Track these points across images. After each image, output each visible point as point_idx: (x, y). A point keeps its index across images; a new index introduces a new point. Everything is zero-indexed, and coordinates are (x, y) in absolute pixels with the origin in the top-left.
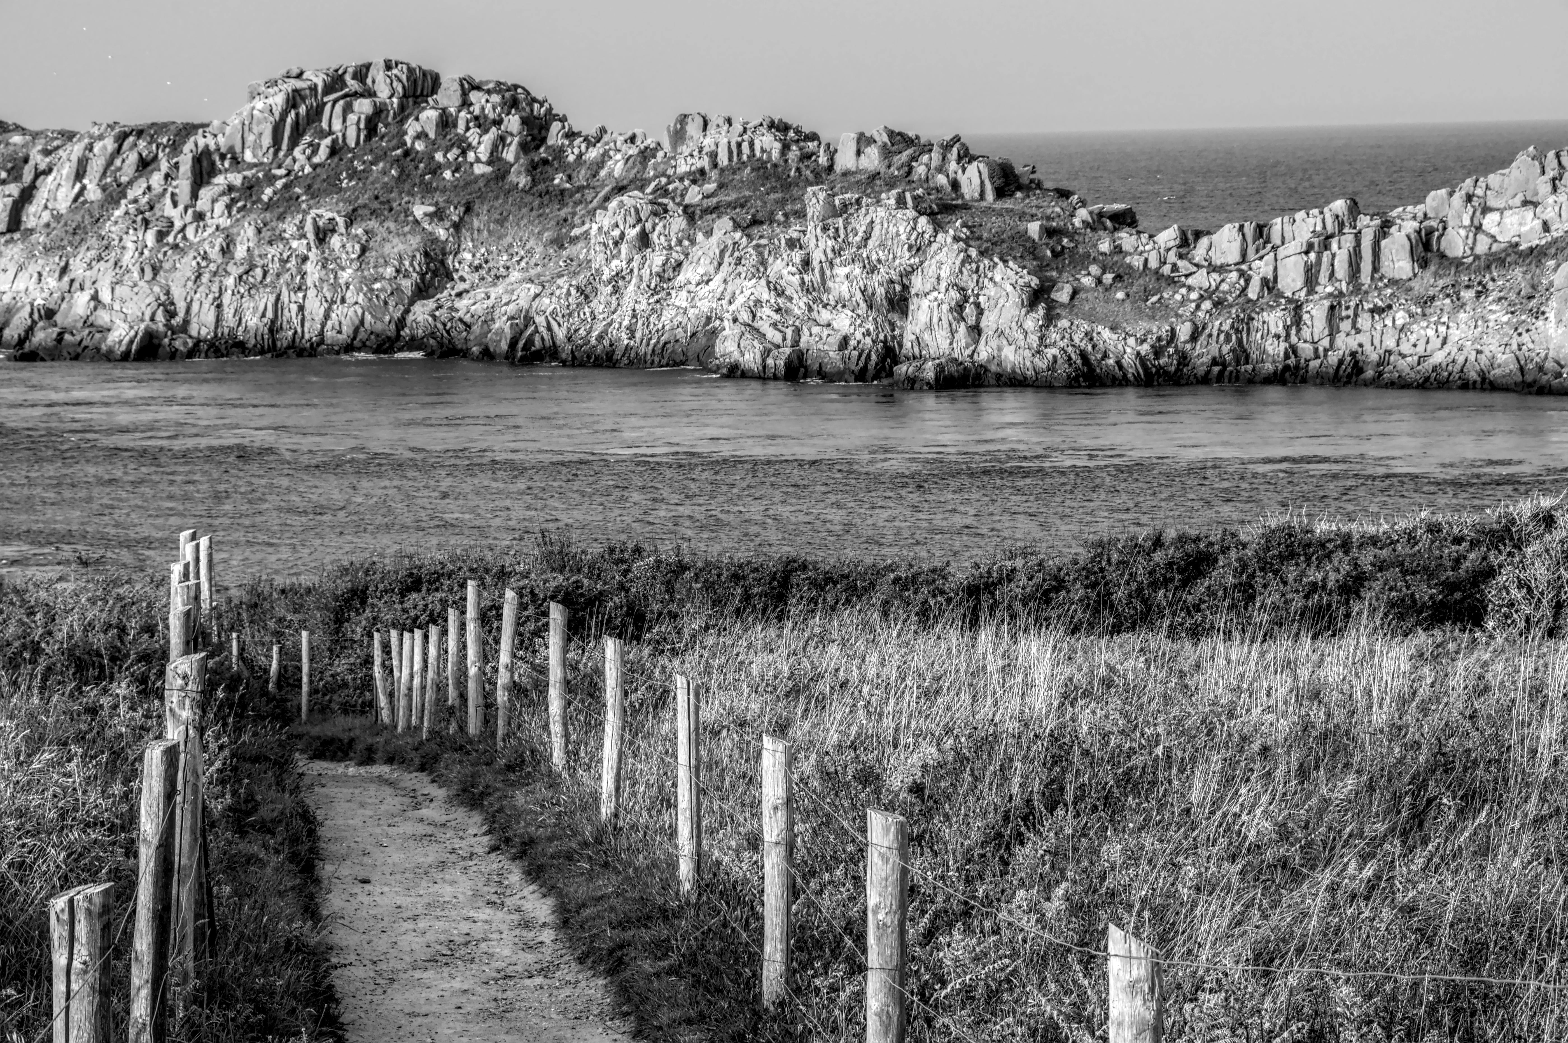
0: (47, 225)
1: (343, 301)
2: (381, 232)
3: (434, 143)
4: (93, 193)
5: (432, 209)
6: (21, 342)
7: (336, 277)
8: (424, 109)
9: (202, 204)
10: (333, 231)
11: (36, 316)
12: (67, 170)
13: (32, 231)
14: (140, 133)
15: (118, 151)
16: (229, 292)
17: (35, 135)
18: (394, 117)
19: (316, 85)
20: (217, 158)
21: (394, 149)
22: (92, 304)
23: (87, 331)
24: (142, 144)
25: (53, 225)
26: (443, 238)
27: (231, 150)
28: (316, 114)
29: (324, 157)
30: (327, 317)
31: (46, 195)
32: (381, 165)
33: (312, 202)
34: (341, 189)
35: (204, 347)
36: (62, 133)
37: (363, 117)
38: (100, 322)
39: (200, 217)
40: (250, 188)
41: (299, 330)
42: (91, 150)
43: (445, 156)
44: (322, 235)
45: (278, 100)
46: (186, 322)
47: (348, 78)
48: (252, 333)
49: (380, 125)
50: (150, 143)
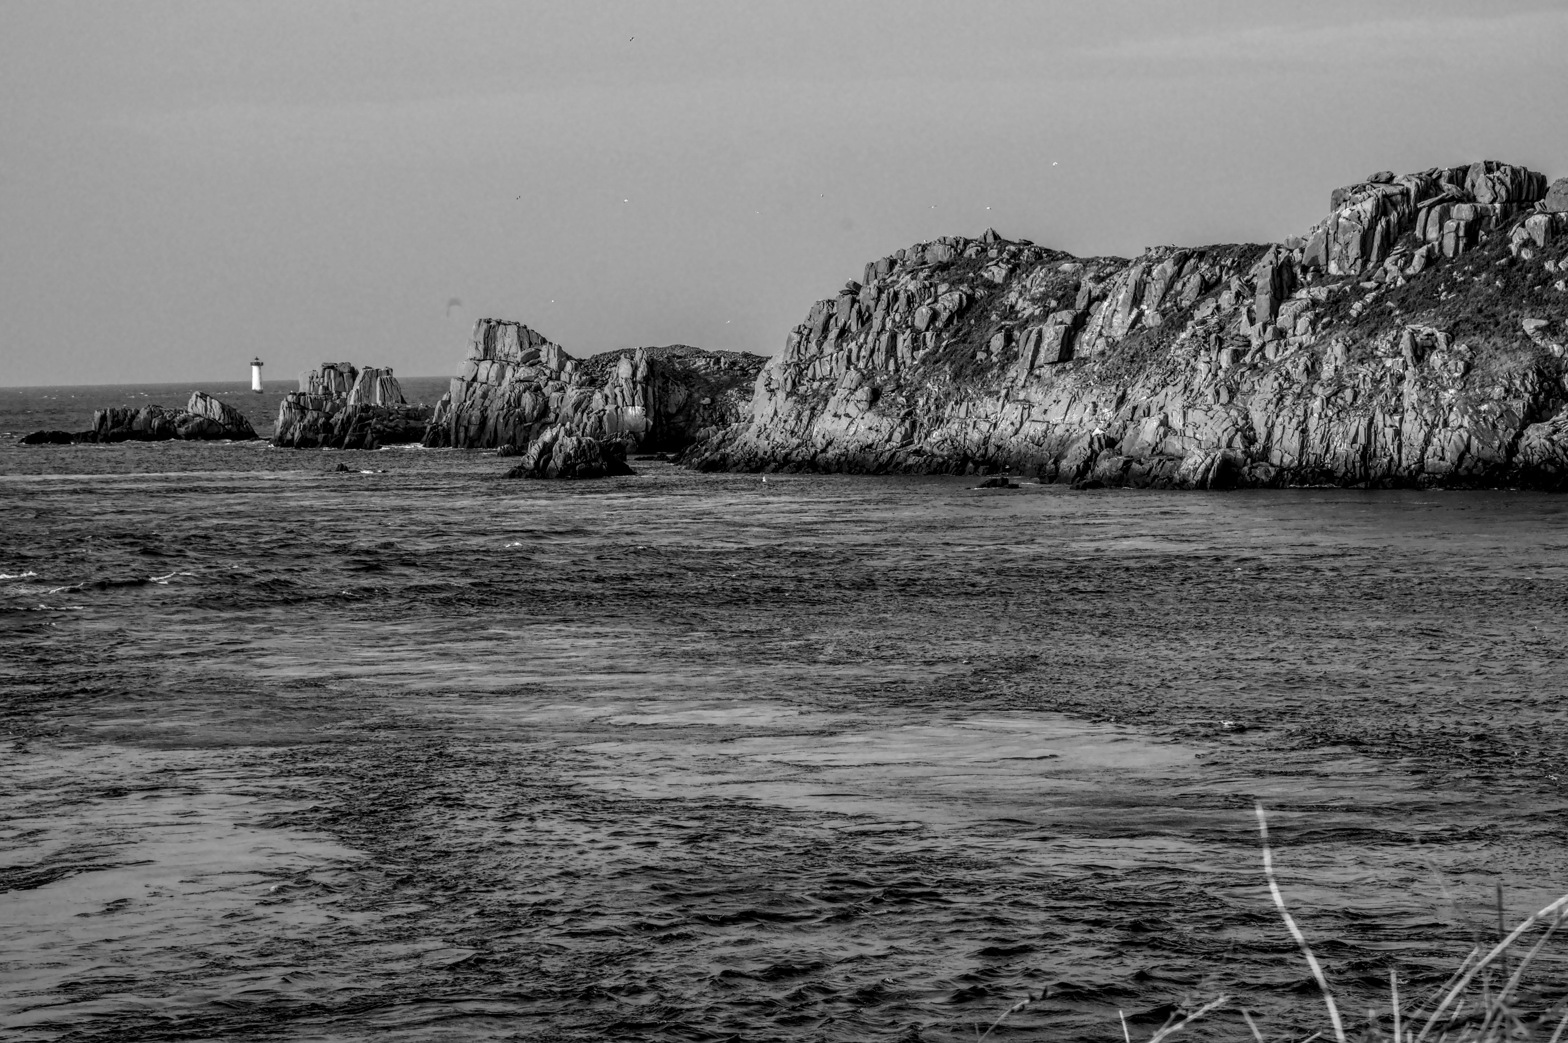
0: (1102, 353)
1: (1446, 424)
2: (1487, 348)
3: (1543, 251)
4: (1152, 318)
5: (1544, 323)
6: (1082, 472)
7: (1437, 399)
8: (1530, 214)
9: (1284, 319)
10: (1433, 348)
11: (1096, 446)
12: (1123, 295)
13: (1085, 360)
14: (1201, 255)
15: (1178, 274)
16: (1316, 415)
17: (1087, 263)
18: (1497, 225)
19: (1408, 190)
20: (1298, 270)
21: (1498, 259)
22: (1162, 430)
23: (1157, 459)
24: (1204, 266)
25: (1108, 353)
26: (1558, 355)
27: (1314, 260)
28: (1408, 222)
29: (1418, 269)
30: (1427, 442)
31: (1100, 322)
32: (1484, 275)
33: (1406, 316)
34: (1439, 302)
35: (1288, 476)
36: (1115, 260)
37: (1462, 223)
38: (1170, 450)
39: (1280, 334)
40: (1337, 302)
41: (1396, 457)
42: (1149, 274)
43: (1556, 265)
44: (1420, 353)
45: (1368, 206)
46: (1267, 449)
47: (1443, 182)
48: (1342, 460)
49: (1482, 233)
50: (1212, 266)
